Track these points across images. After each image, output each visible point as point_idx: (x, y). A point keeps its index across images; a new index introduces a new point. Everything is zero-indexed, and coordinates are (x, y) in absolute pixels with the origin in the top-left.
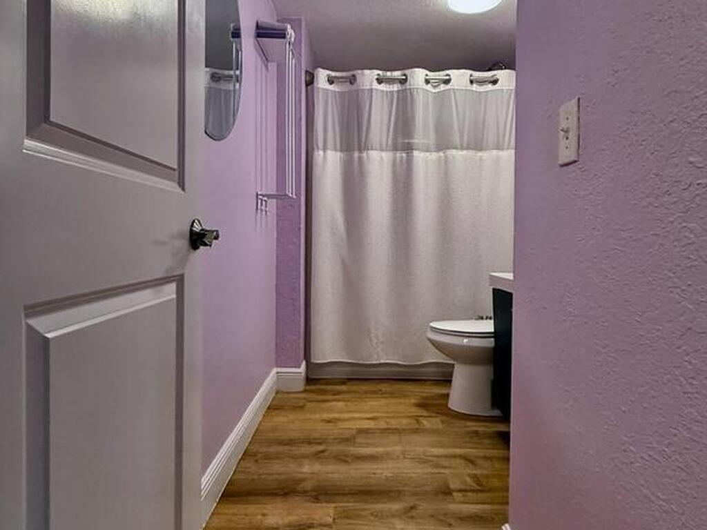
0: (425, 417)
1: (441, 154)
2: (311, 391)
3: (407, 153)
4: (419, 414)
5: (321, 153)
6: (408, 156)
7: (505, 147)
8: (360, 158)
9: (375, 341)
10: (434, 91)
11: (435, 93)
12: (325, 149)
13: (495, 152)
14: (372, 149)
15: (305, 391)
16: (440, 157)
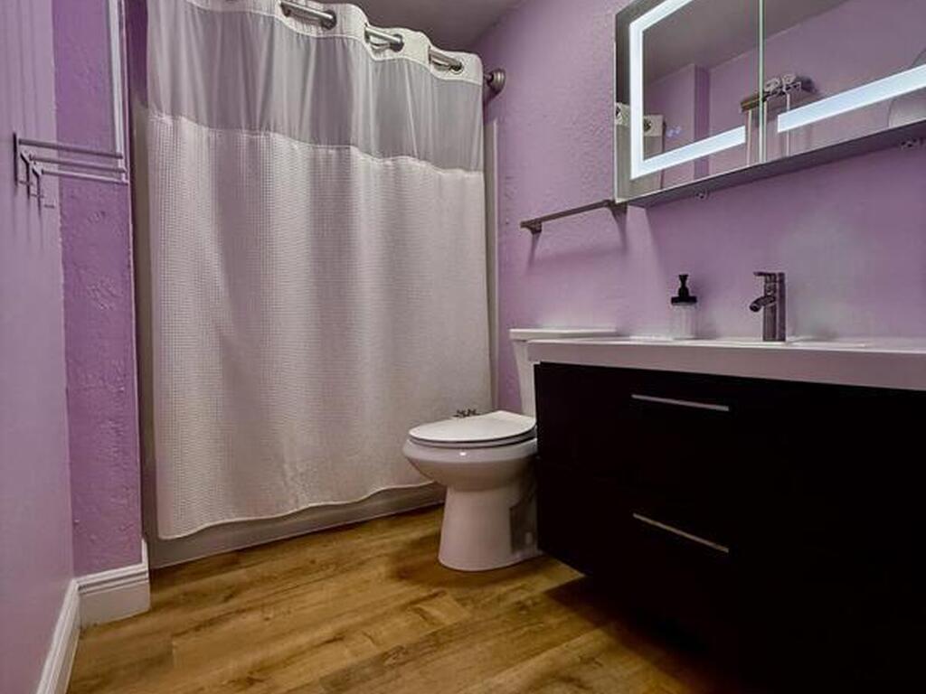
0: (424, 599)
1: (389, 162)
2: (169, 605)
3: (338, 149)
4: (413, 597)
5: (167, 119)
6: (340, 155)
7: (472, 168)
8: (252, 144)
9: (290, 474)
10: (376, 59)
11: (376, 62)
12: (175, 112)
13: (460, 173)
14: (275, 131)
15: (155, 608)
16: (387, 166)
